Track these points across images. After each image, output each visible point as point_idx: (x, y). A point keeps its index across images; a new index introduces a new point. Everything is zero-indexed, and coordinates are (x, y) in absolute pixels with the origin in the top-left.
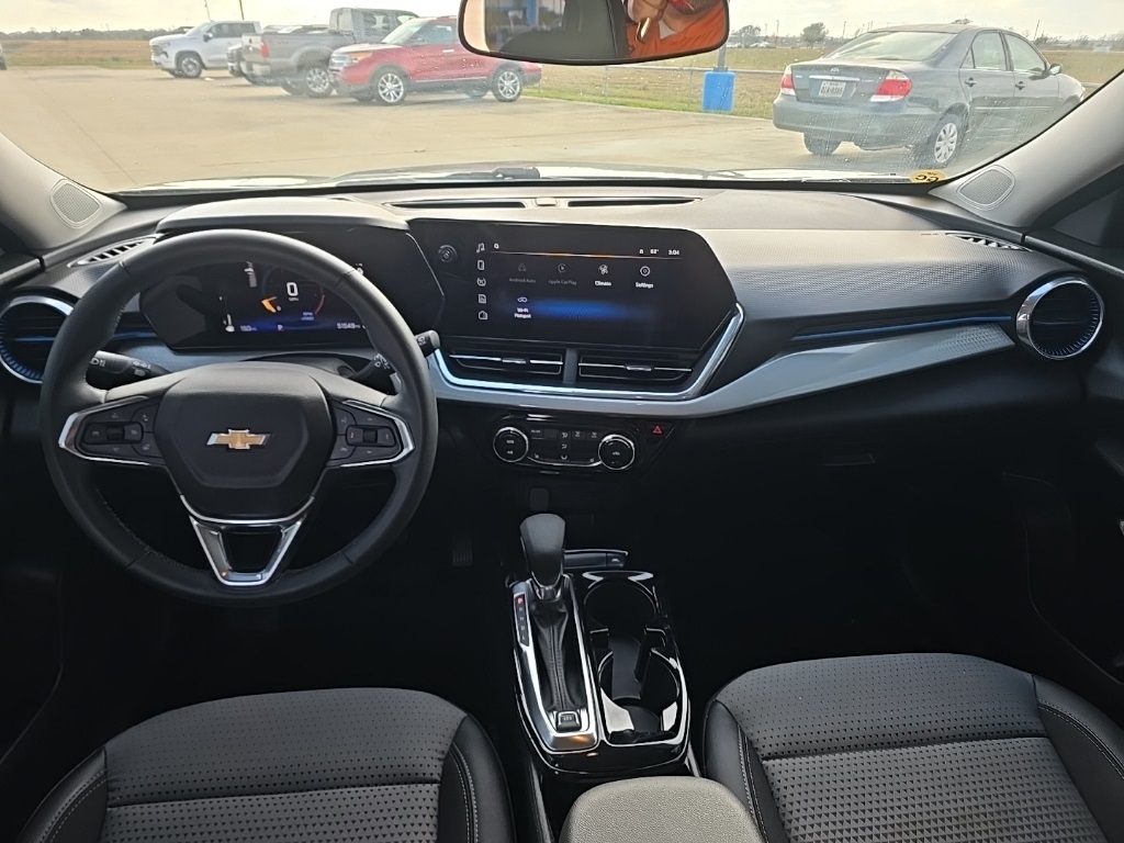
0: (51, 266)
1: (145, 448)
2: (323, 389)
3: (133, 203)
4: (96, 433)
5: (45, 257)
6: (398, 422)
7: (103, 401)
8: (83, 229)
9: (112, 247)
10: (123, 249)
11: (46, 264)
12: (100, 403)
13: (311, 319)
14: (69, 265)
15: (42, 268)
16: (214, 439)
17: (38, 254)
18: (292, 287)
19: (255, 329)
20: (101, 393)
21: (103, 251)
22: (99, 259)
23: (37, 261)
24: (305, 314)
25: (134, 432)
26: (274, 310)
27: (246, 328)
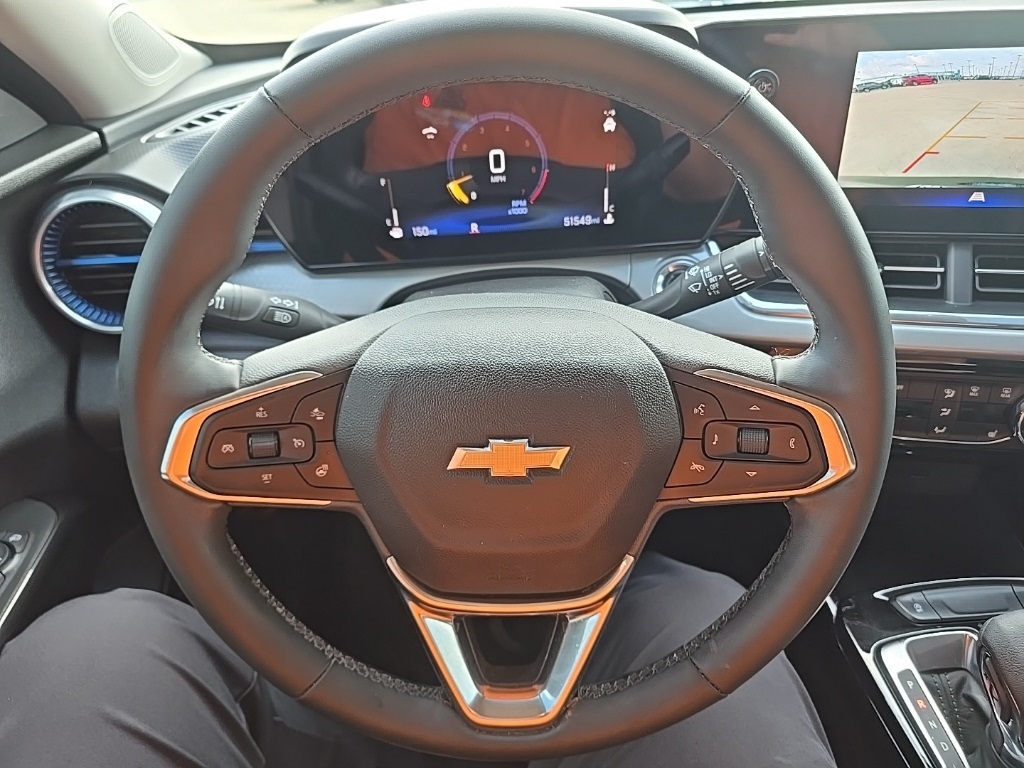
0: (117, 143)
1: (321, 472)
2: (650, 346)
3: (220, 55)
4: (228, 448)
5: (106, 130)
6: (818, 412)
7: (237, 385)
8: (160, 86)
9: (204, 112)
10: (218, 113)
11: (109, 140)
12: (232, 390)
13: (524, 211)
14: (144, 139)
15: (103, 149)
16: (460, 458)
17: (96, 125)
18: (497, 158)
19: (434, 232)
20: (229, 367)
21: (190, 118)
22: (186, 130)
23: (95, 135)
24: (514, 203)
25: (297, 442)
26: (466, 200)
27: (421, 231)
